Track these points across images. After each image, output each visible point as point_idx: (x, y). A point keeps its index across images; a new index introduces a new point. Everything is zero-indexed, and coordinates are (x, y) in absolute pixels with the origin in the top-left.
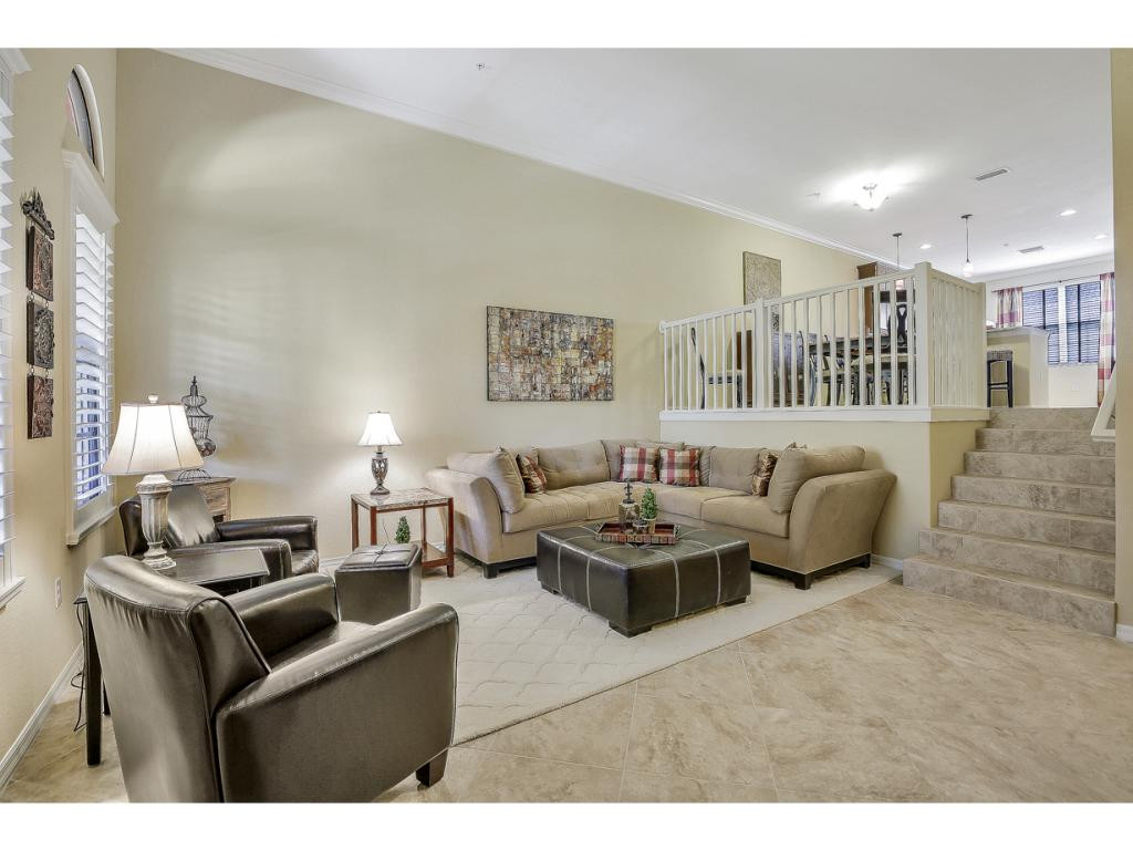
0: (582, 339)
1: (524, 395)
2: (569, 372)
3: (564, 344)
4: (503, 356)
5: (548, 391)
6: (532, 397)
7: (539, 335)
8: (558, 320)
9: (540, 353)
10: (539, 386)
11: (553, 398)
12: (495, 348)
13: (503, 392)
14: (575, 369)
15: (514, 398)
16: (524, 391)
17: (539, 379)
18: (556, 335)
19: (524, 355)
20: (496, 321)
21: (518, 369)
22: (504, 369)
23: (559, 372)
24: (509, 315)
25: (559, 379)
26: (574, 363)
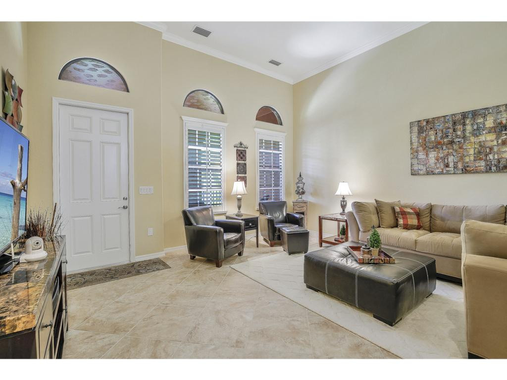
0: (501, 123)
1: (437, 171)
2: (483, 151)
3: (476, 132)
4: (420, 149)
5: (460, 166)
6: (445, 171)
7: (451, 131)
8: (470, 116)
9: (452, 142)
10: (451, 165)
11: (466, 170)
12: (415, 145)
13: (421, 170)
14: (491, 149)
15: (430, 173)
16: (438, 168)
17: (451, 159)
18: (469, 128)
19: (438, 145)
20: (416, 129)
21: (432, 155)
22: (422, 155)
23: (472, 152)
24: (425, 123)
25: (472, 158)
26: (490, 144)
